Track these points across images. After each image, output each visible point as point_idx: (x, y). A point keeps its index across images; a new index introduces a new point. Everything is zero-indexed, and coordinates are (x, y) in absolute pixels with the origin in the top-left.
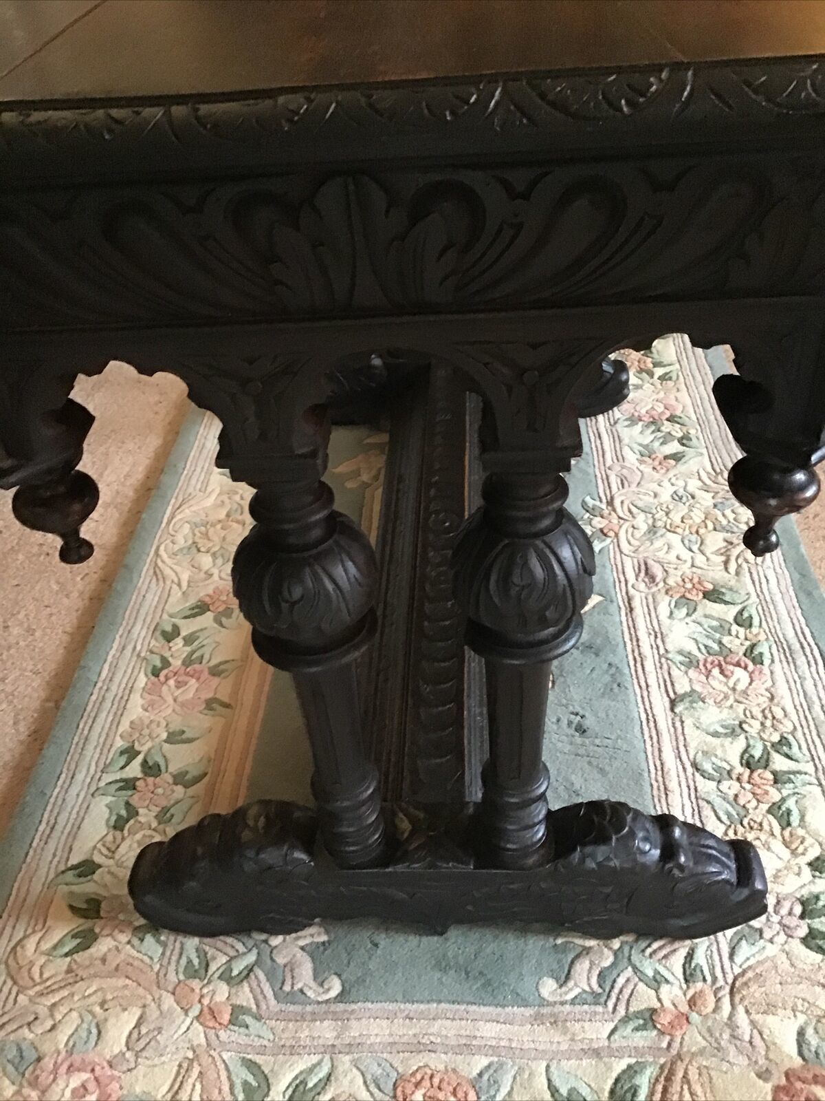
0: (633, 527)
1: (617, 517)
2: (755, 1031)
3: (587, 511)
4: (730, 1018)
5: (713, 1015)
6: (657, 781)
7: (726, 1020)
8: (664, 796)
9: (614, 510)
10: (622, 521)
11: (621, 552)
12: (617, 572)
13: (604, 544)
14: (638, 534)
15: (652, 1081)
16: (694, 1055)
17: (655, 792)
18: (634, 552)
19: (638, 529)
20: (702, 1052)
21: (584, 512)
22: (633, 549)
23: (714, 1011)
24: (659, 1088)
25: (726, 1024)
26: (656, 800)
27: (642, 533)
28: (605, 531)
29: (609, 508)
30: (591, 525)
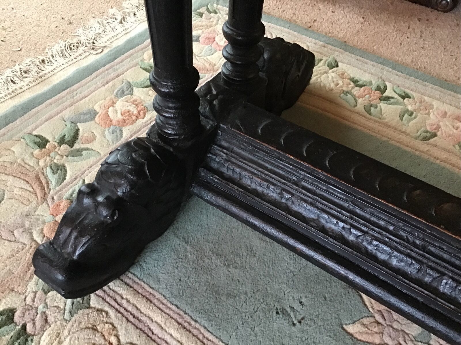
2: (13, 239)
4: (31, 233)
5: (41, 227)
6: (196, 328)
7: (32, 231)
8: (180, 321)
15: (50, 182)
16: (38, 205)
17: (188, 319)
20: (35, 209)
23: (42, 230)
24: (44, 181)
25: (31, 229)
26: (182, 313)
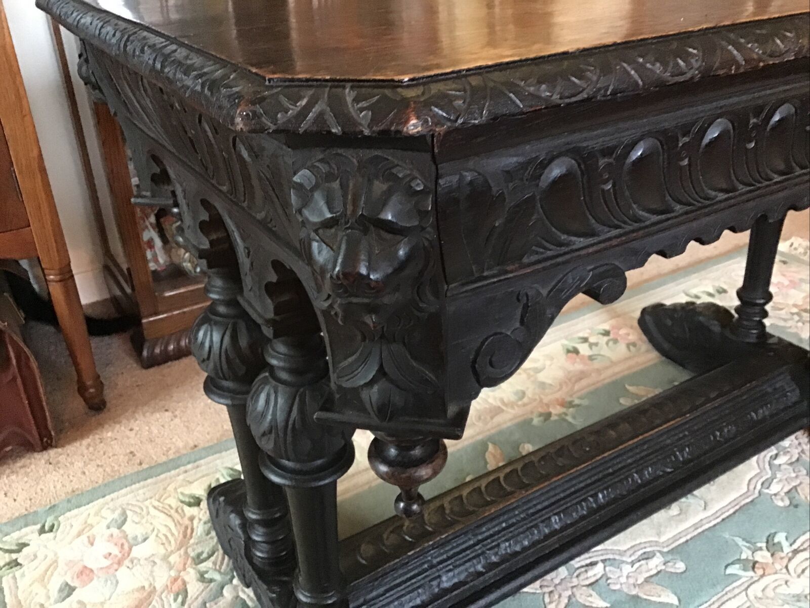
0: (786, 582)
1: (784, 565)
3: (767, 542)
9: (790, 560)
10: (784, 571)
11: (746, 589)
12: (718, 599)
13: (741, 573)
14: (784, 590)
18: (756, 598)
19: (788, 586)
21: (765, 540)
22: (760, 595)
27: (787, 593)
28: (757, 565)
29: (790, 555)
30: (753, 553)
